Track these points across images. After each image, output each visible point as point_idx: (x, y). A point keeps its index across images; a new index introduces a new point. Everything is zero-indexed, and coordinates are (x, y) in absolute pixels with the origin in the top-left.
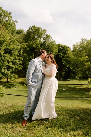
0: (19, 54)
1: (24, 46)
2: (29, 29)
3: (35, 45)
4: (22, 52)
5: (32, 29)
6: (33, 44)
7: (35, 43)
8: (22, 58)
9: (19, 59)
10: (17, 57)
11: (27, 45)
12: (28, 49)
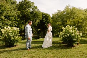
0: (15, 19)
1: (19, 13)
2: (22, 2)
3: (26, 13)
4: (17, 17)
5: (24, 2)
6: (25, 12)
7: (26, 11)
8: (17, 22)
9: (15, 23)
10: (13, 21)
11: (20, 13)
12: (21, 16)
